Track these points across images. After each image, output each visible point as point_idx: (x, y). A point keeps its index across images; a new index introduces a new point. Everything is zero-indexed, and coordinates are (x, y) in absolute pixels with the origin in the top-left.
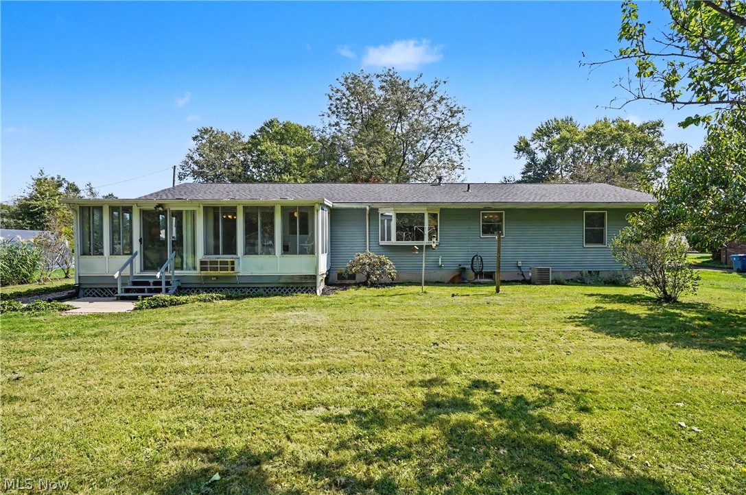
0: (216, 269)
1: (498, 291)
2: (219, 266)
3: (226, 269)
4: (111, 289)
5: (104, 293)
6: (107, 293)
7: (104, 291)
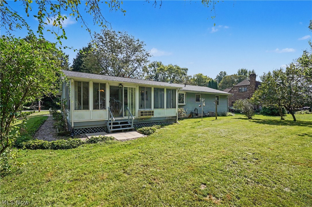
0: (147, 115)
1: (216, 118)
2: (148, 114)
3: (150, 115)
4: (91, 128)
5: (87, 131)
6: (89, 131)
7: (87, 130)
